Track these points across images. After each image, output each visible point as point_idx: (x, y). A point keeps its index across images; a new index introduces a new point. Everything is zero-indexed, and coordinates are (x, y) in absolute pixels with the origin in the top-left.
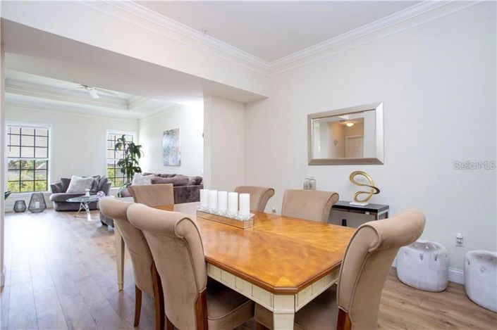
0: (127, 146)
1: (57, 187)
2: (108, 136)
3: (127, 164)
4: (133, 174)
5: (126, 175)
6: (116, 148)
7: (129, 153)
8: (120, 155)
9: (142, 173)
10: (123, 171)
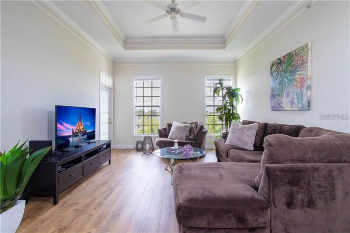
0: (225, 91)
1: (163, 131)
2: (207, 83)
3: (225, 110)
4: (230, 122)
5: (224, 122)
6: (214, 94)
7: (227, 98)
8: (219, 101)
9: (241, 121)
10: (221, 118)
